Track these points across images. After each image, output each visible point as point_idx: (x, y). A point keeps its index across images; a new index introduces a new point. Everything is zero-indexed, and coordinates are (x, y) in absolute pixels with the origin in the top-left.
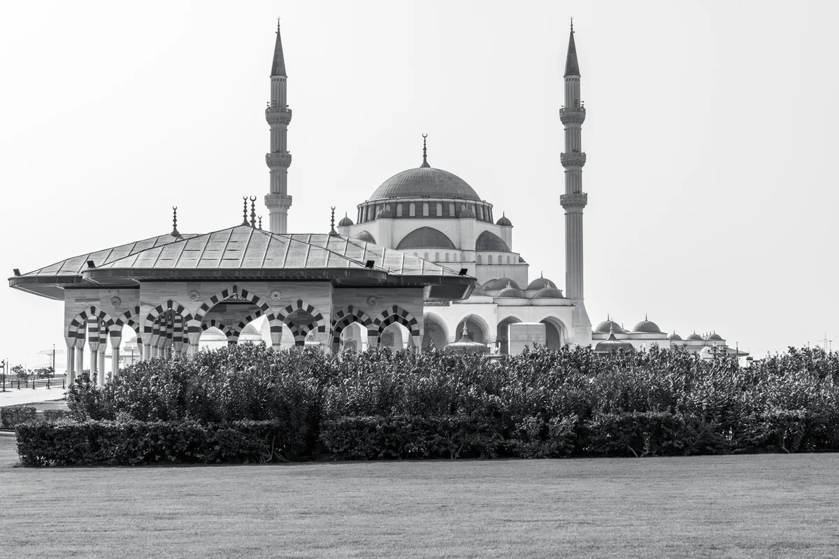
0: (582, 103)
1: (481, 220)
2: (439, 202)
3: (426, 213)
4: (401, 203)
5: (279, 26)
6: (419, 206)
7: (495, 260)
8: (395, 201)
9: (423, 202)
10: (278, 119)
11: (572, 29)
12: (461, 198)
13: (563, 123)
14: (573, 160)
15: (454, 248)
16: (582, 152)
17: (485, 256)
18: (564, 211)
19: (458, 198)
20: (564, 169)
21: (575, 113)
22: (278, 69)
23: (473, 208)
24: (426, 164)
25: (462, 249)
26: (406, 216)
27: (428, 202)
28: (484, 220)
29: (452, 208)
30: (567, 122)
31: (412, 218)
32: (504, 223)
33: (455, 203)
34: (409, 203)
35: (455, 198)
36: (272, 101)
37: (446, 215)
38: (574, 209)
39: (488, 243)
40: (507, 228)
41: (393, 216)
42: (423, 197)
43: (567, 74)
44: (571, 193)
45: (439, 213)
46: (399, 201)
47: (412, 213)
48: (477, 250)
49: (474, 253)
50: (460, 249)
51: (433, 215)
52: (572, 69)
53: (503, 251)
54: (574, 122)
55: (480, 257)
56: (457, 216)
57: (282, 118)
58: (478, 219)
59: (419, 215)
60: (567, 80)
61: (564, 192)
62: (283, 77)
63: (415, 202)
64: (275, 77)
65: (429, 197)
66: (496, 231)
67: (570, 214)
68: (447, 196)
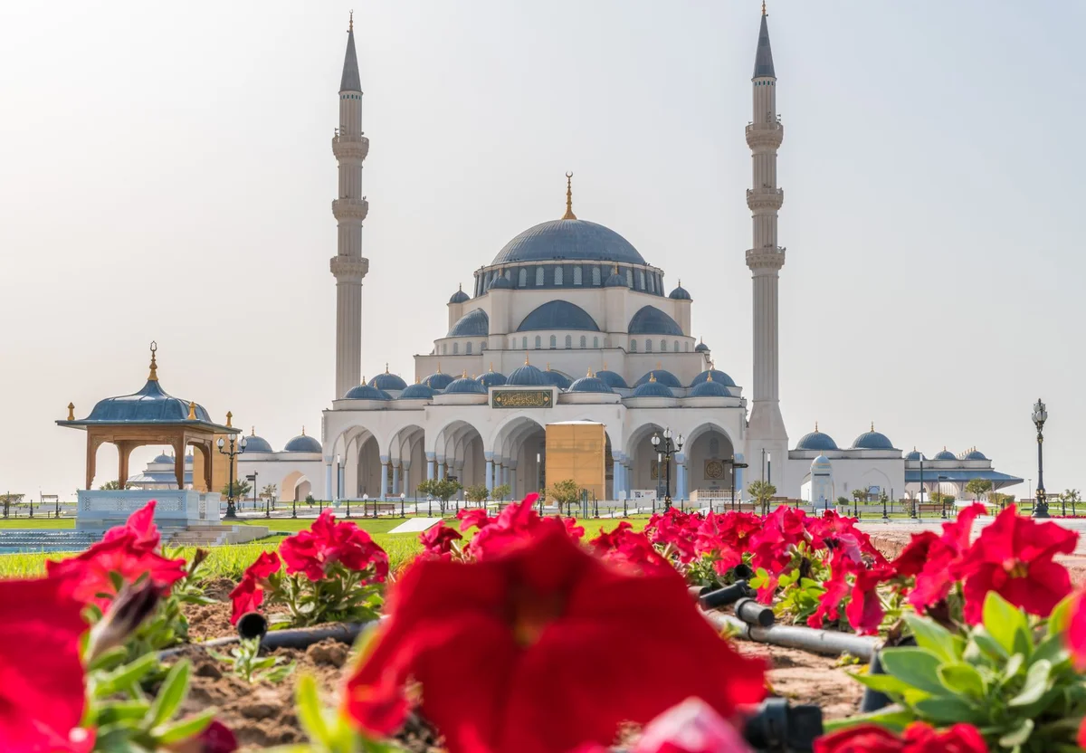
0: (778, 118)
1: (641, 291)
2: (578, 265)
3: (559, 280)
4: (525, 267)
5: (351, 22)
6: (550, 271)
7: (657, 346)
8: (516, 264)
9: (555, 266)
10: (347, 152)
11: (764, 10)
12: (610, 260)
13: (751, 147)
14: (765, 199)
15: (597, 329)
16: (778, 187)
17: (642, 340)
18: (751, 273)
19: (606, 260)
20: (751, 213)
21: (769, 131)
22: (351, 84)
23: (629, 273)
24: (570, 215)
25: (609, 330)
26: (531, 285)
27: (562, 266)
28: (647, 291)
29: (596, 272)
30: (755, 145)
31: (540, 287)
32: (680, 295)
33: (600, 267)
34: (535, 267)
35: (601, 259)
36: (341, 126)
37: (587, 284)
38: (765, 270)
39: (648, 322)
40: (683, 303)
41: (515, 286)
42: (554, 258)
43: (756, 75)
44: (761, 247)
45: (578, 281)
46: (522, 264)
47: (540, 281)
48: (630, 332)
49: (626, 336)
50: (605, 332)
51: (568, 284)
52: (764, 68)
53: (670, 333)
54: (764, 144)
55: (634, 343)
56: (602, 285)
57: (352, 149)
58: (635, 288)
59: (549, 284)
60: (756, 84)
61: (751, 247)
62: (355, 93)
63: (543, 266)
64: (344, 93)
65: (564, 258)
66: (665, 306)
67: (758, 277)
68: (590, 257)
